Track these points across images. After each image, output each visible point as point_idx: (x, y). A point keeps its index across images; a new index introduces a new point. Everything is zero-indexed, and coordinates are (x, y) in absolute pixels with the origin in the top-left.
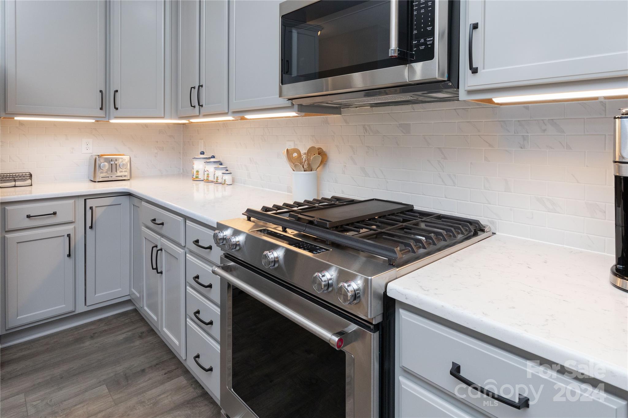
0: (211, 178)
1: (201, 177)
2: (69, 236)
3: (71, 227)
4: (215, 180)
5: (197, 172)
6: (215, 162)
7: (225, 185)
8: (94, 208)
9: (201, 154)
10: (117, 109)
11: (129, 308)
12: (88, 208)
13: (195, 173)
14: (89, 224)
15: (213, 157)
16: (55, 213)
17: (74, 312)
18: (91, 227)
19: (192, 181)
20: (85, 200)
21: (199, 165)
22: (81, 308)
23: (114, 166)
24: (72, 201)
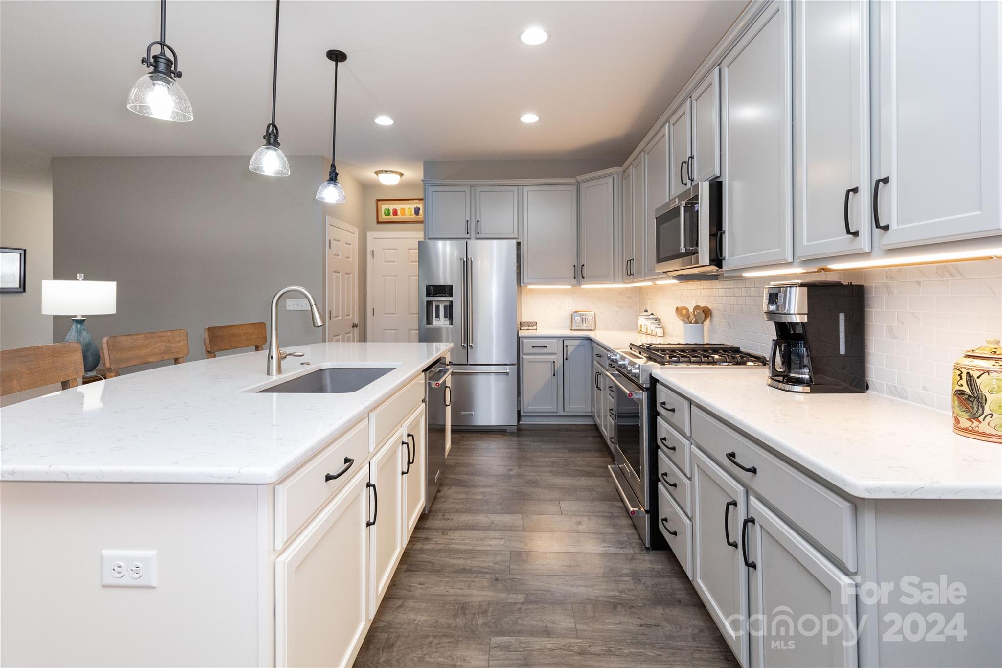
0: (649, 332)
1: (644, 330)
2: (554, 362)
3: (555, 357)
4: (651, 333)
5: (641, 326)
6: (653, 318)
7: (657, 337)
8: (568, 346)
9: (645, 311)
10: (584, 278)
11: (589, 422)
12: (565, 346)
13: (639, 327)
14: (565, 357)
15: (652, 314)
16: (546, 347)
17: (557, 413)
18: (566, 359)
19: (638, 334)
20: (563, 340)
21: (642, 321)
22: (561, 413)
23: (583, 320)
24: (555, 340)
